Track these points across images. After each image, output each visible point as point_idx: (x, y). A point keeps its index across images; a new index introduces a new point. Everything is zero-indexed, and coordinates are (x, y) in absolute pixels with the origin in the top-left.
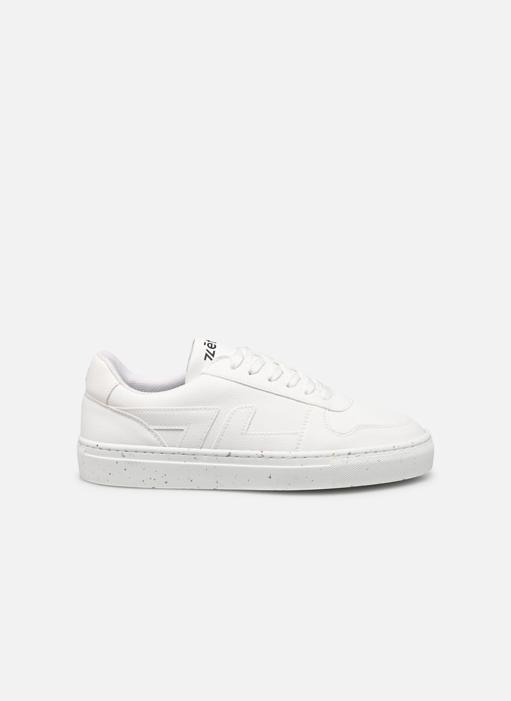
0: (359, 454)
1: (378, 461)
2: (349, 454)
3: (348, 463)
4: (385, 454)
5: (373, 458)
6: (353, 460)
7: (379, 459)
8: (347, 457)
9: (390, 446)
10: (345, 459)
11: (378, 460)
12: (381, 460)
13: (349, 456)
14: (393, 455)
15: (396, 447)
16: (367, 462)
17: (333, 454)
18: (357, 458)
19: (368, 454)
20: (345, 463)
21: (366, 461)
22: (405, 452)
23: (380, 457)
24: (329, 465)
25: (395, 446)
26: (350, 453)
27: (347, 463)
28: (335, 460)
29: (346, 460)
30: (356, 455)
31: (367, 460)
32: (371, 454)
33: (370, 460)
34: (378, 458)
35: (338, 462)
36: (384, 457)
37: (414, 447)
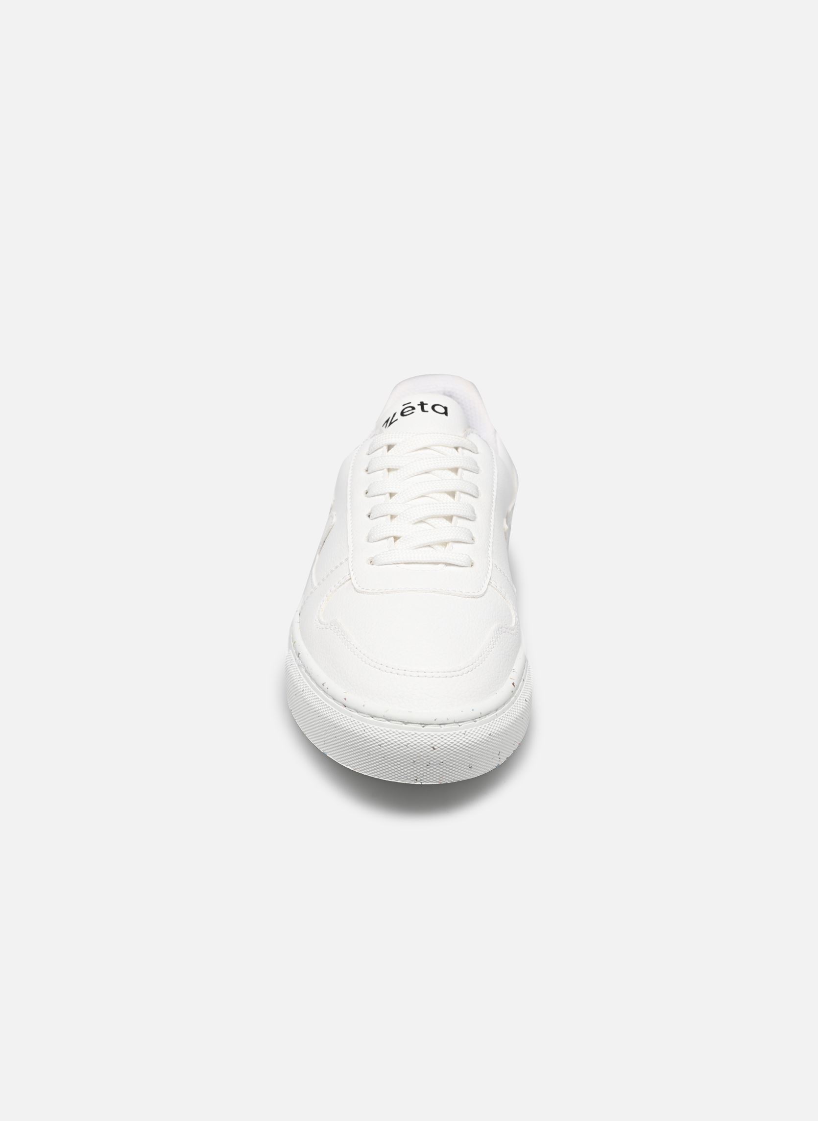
37: (345, 708)
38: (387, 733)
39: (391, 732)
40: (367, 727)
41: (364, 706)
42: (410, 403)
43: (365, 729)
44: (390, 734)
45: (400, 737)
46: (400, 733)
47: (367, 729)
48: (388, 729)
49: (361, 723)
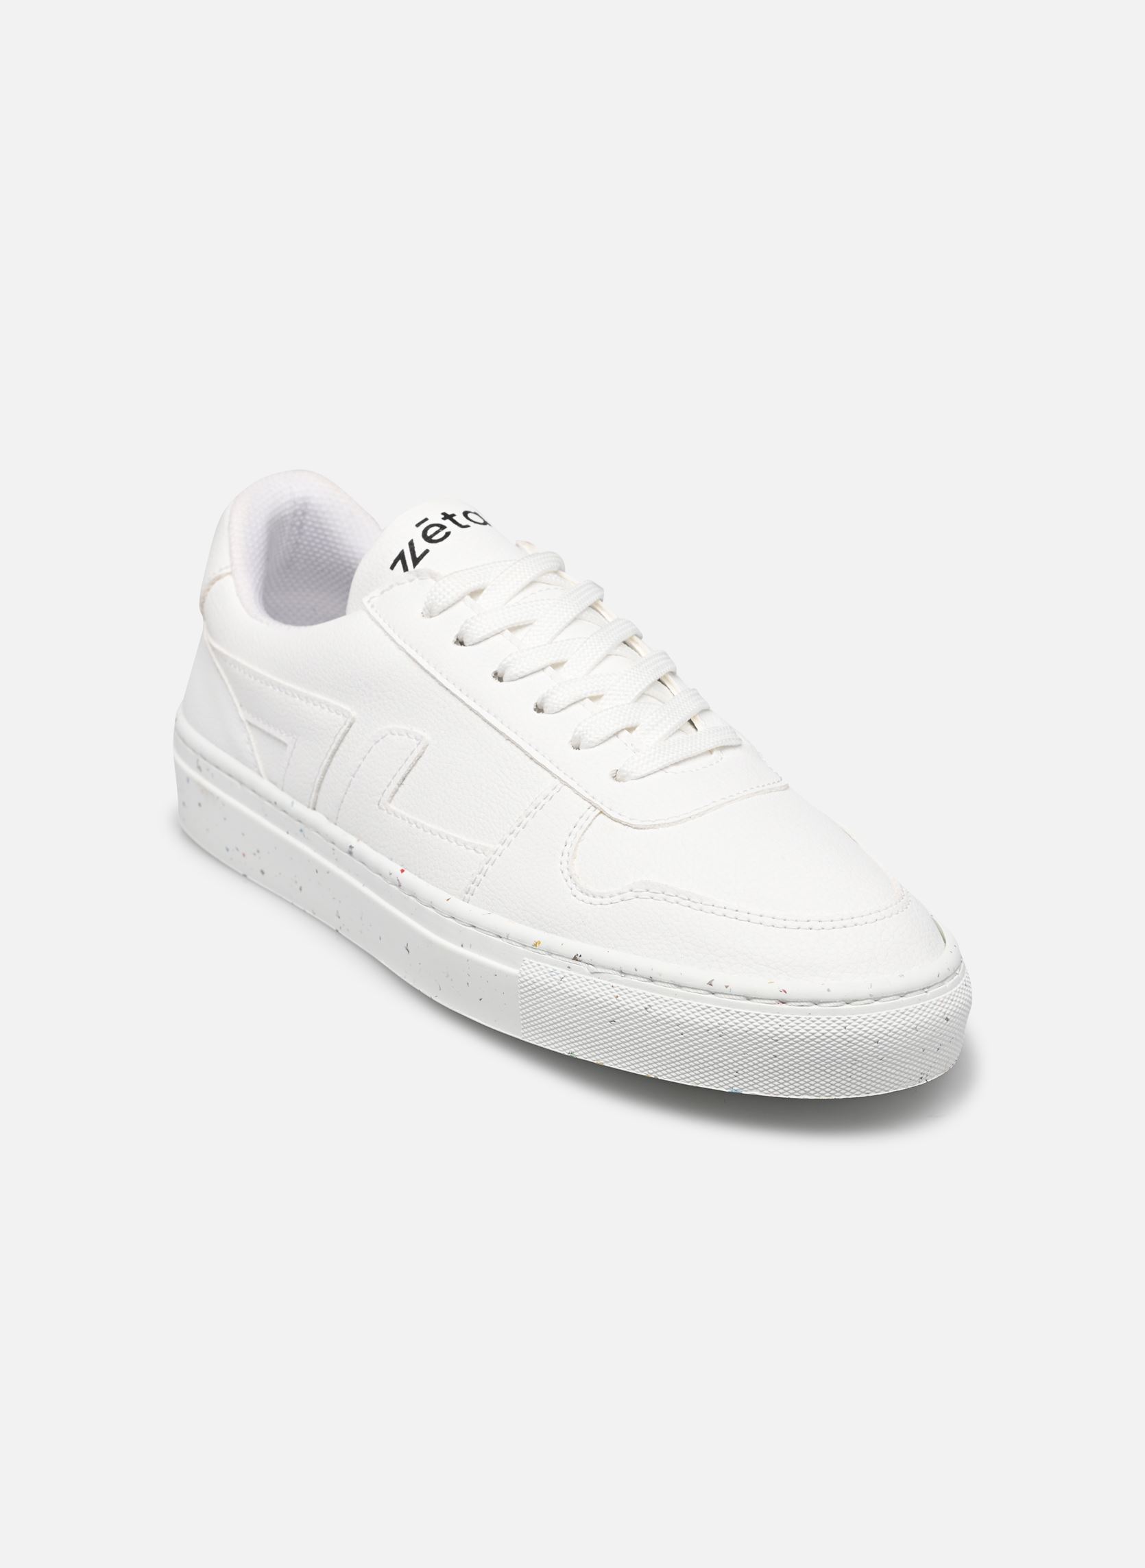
0: (603, 971)
1: (646, 1009)
2: (575, 958)
3: (563, 985)
4: (676, 995)
5: (634, 995)
6: (579, 981)
7: (651, 1003)
8: (569, 964)
9: (700, 975)
10: (559, 970)
11: (646, 1006)
12: (655, 1010)
13: (573, 964)
14: (699, 1008)
15: (719, 984)
16: (615, 1000)
17: (536, 945)
18: (593, 978)
19: (628, 978)
20: (555, 983)
21: (611, 996)
22: (743, 1011)
23: (657, 999)
24: (515, 971)
25: (713, 983)
26: (578, 957)
27: (559, 984)
28: (535, 963)
29: (562, 972)
30: (594, 969)
31: (616, 994)
32: (635, 980)
33: (625, 996)
34: (648, 999)
35: (537, 970)
36: (666, 1004)
37: (784, 1006)
38: (885, 1019)
39: (889, 1016)
40: (849, 1021)
41: (829, 990)
42: (426, 520)
43: (844, 1025)
44: (889, 1018)
45: (904, 1019)
46: (903, 1013)
47: (850, 1024)
48: (884, 1013)
49: (834, 1018)
